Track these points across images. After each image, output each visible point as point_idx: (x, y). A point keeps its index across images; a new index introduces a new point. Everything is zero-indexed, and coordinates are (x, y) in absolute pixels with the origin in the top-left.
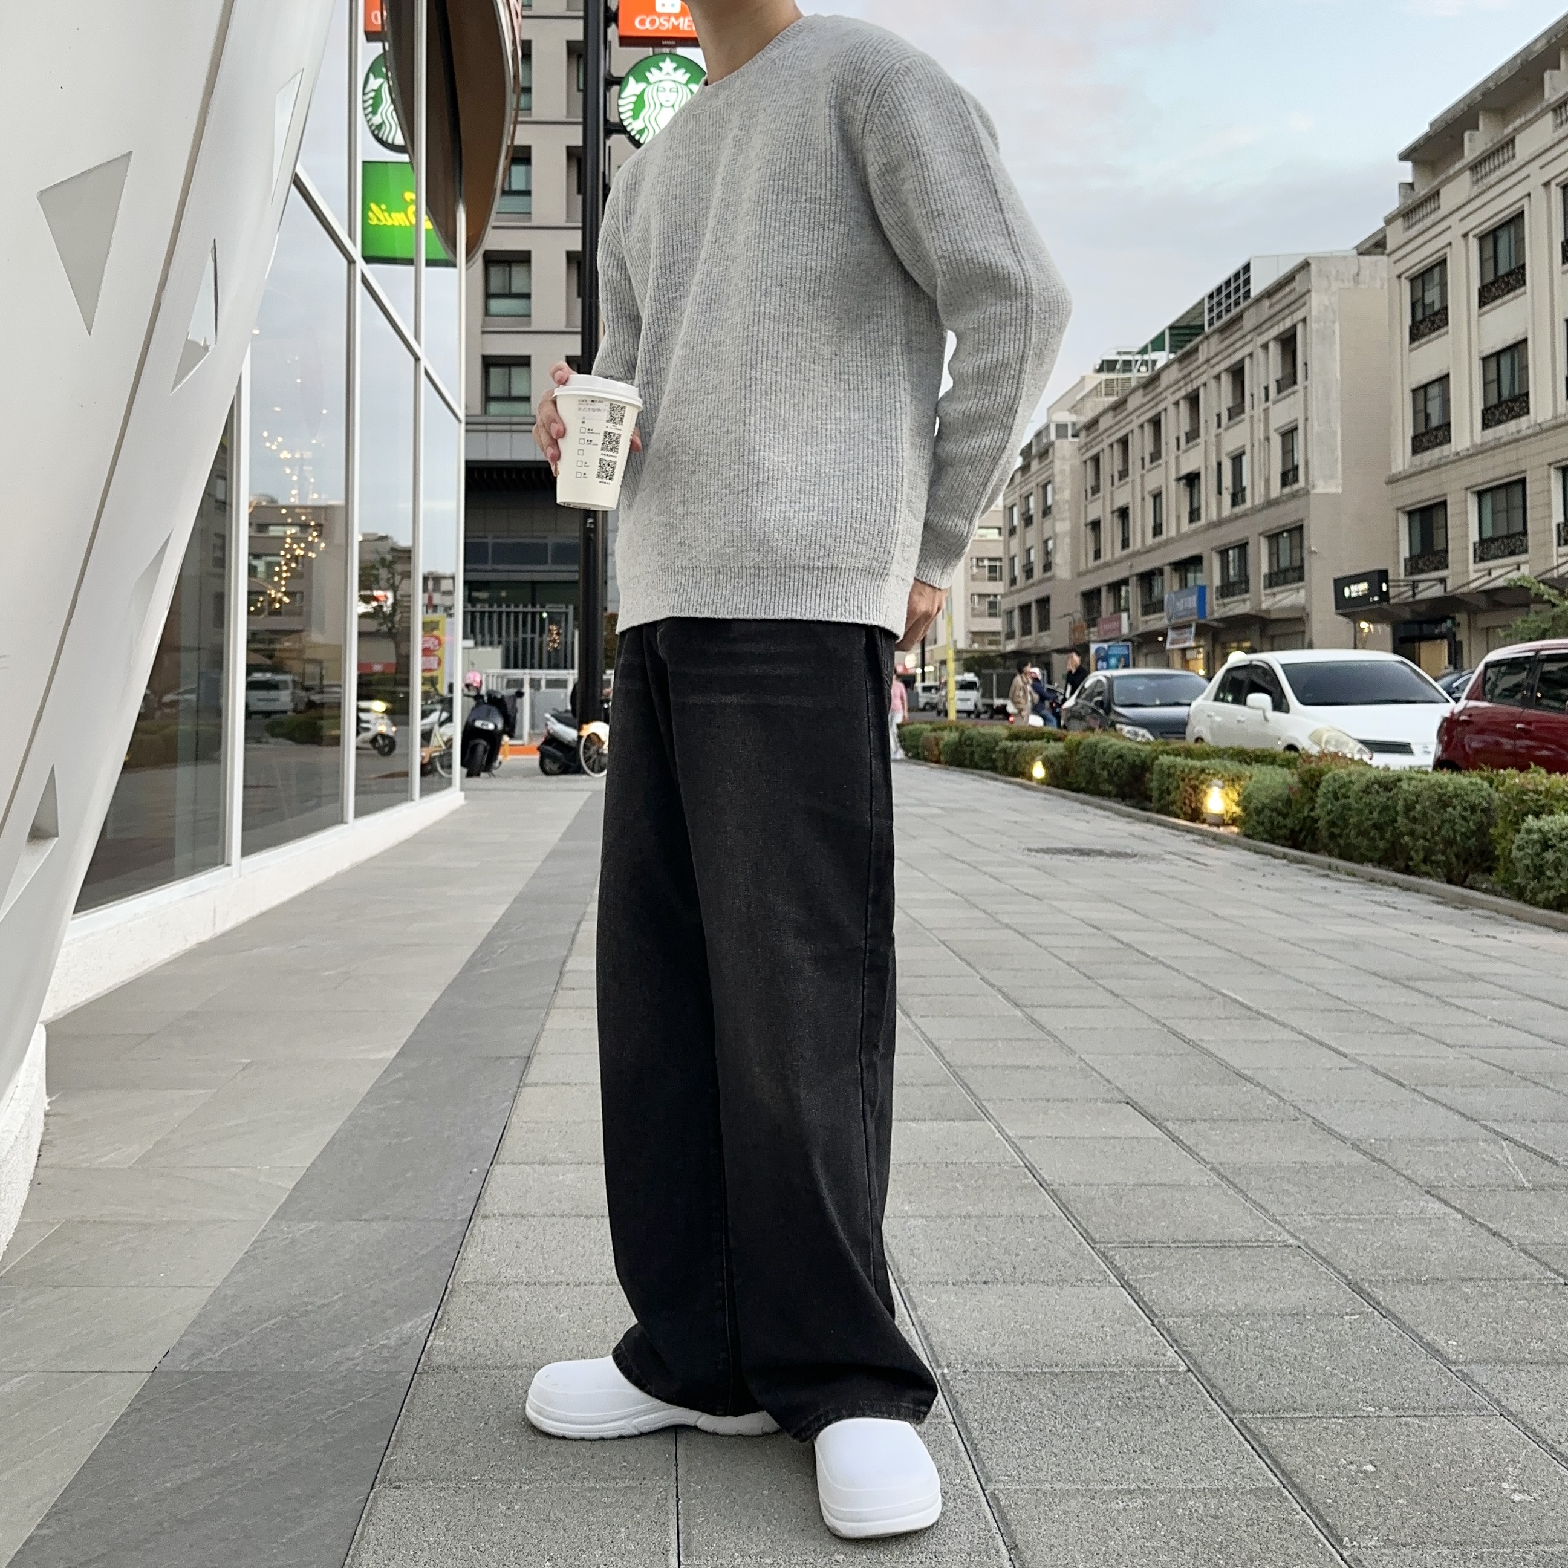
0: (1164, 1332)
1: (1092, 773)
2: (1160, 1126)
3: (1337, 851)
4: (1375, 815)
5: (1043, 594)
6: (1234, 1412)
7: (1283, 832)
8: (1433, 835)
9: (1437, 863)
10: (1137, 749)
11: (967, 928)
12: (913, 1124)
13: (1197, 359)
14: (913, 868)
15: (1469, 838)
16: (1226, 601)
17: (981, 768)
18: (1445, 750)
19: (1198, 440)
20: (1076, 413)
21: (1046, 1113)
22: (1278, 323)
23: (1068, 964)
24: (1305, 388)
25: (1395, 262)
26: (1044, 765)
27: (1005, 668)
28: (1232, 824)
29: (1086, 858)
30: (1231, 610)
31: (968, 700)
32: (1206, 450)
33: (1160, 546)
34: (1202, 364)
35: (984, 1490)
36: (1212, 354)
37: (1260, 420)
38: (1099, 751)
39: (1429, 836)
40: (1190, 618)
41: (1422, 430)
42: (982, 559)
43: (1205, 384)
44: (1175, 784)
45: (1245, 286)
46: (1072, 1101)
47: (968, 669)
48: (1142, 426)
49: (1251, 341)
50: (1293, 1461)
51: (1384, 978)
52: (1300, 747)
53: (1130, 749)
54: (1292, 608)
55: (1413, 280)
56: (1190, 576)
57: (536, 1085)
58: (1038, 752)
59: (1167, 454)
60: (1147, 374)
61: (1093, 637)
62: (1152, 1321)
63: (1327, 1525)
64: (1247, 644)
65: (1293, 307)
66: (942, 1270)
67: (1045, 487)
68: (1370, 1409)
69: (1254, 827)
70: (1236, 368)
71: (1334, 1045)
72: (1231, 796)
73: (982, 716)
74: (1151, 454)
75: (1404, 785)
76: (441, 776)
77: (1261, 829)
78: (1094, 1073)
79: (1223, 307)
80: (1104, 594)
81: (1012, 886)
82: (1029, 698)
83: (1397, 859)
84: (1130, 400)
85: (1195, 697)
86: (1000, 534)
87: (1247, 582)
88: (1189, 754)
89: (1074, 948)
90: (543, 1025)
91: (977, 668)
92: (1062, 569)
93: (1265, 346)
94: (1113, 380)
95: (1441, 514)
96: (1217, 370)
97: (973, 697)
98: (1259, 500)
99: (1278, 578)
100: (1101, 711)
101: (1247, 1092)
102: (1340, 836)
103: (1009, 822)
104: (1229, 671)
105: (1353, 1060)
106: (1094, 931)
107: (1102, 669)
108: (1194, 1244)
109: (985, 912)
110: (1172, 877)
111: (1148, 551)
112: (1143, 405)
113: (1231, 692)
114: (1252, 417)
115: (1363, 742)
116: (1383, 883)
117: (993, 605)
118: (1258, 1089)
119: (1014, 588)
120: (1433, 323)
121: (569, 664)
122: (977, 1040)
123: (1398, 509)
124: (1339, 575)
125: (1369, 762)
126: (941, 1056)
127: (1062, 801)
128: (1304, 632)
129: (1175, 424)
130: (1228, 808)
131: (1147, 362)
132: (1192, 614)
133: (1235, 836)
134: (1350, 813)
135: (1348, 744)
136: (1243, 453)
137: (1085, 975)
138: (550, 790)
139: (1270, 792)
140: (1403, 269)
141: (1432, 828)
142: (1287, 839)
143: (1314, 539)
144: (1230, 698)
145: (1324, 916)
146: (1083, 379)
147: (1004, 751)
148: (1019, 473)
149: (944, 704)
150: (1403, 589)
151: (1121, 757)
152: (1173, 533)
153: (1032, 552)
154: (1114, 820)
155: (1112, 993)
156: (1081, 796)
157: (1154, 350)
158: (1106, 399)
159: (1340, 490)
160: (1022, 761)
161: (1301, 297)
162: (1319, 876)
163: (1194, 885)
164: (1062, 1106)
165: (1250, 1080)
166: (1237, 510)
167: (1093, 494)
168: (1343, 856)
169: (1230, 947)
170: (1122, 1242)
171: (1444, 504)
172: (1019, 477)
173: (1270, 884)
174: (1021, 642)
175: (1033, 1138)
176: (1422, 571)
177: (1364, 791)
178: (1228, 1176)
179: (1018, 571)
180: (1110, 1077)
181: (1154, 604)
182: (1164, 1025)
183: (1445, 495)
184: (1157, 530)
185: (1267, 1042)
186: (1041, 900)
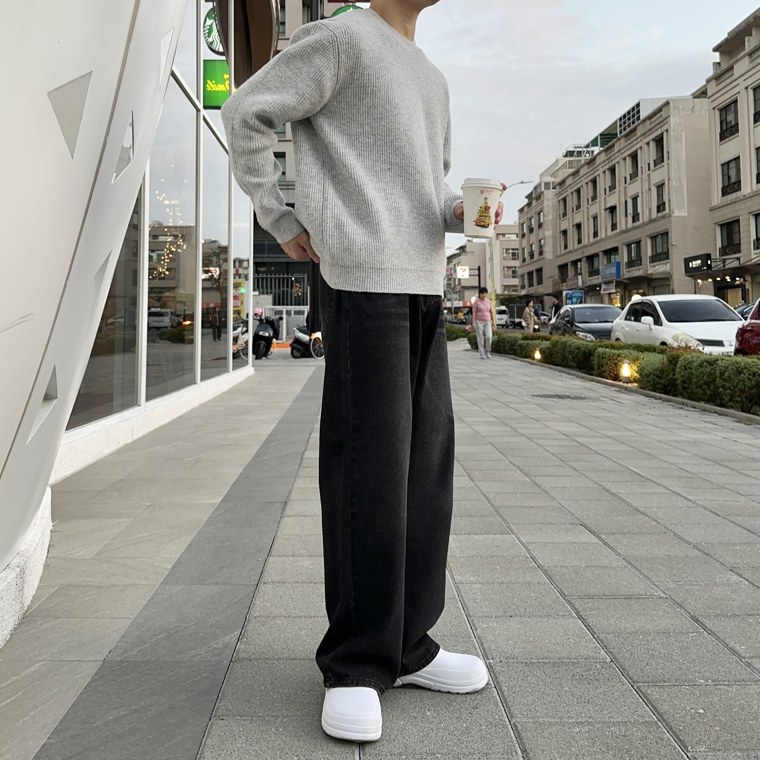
0: (599, 642)
1: (564, 356)
2: (598, 537)
3: (686, 395)
4: (705, 377)
5: (538, 267)
6: (634, 682)
7: (660, 386)
8: (734, 387)
9: (737, 401)
10: (586, 345)
11: (502, 436)
12: (476, 536)
13: (614, 150)
14: (476, 405)
15: (752, 389)
16: (630, 269)
17: (509, 354)
18: (740, 344)
19: (615, 190)
20: (554, 177)
21: (541, 530)
22: (654, 132)
23: (553, 454)
24: (668, 164)
25: (712, 102)
26: (540, 352)
27: (521, 303)
28: (635, 382)
29: (561, 400)
30: (633, 274)
31: (502, 319)
32: (619, 196)
33: (597, 242)
34: (617, 153)
35: (510, 722)
36: (622, 147)
37: (646, 180)
38: (568, 346)
39: (732, 388)
40: (613, 278)
41: (727, 184)
42: (509, 250)
43: (618, 162)
44: (605, 362)
45: (637, 114)
46: (553, 524)
47: (502, 304)
48: (587, 183)
49: (641, 141)
50: (664, 707)
51: (710, 460)
52: (668, 343)
53: (583, 345)
54: (664, 273)
55: (721, 110)
56: (612, 257)
57: (289, 516)
58: (537, 346)
59: (600, 197)
60: (589, 158)
61: (564, 288)
62: (593, 636)
63: (680, 740)
64: (641, 291)
65: (661, 124)
66: (489, 610)
67: (539, 214)
68: (702, 681)
69: (645, 384)
70: (634, 154)
71: (684, 495)
72: (634, 368)
73: (510, 327)
74: (592, 197)
75: (720, 363)
76: (243, 359)
77: (648, 384)
78: (565, 510)
79: (627, 124)
80: (569, 266)
81: (524, 414)
82: (533, 319)
83: (716, 399)
84: (581, 170)
85: (615, 319)
86: (517, 237)
87: (641, 260)
88: (613, 347)
89: (555, 446)
90: (293, 486)
91: (506, 303)
92: (548, 254)
93: (648, 144)
94: (572, 161)
95: (737, 225)
96: (624, 156)
97: (505, 318)
98: (646, 219)
99: (656, 258)
100: (569, 325)
101: (641, 519)
102: (688, 388)
103: (523, 381)
104: (632, 305)
105: (694, 503)
106: (565, 437)
107: (569, 304)
108: (615, 597)
109: (511, 428)
110: (604, 409)
111: (591, 245)
112: (588, 173)
113: (634, 316)
114: (642, 178)
115: (700, 341)
116: (709, 411)
117: (514, 272)
118: (647, 518)
119: (525, 264)
120: (731, 131)
121: (305, 303)
122: (507, 493)
123: (715, 223)
124: (687, 256)
125: (702, 351)
126: (489, 501)
127: (550, 370)
128: (669, 285)
129: (604, 182)
130: (632, 374)
131: (589, 151)
132: (614, 276)
133: (636, 388)
134: (693, 376)
135: (691, 341)
136: (638, 196)
137: (561, 460)
138: (296, 366)
139: (653, 366)
140: (716, 105)
141: (734, 384)
142: (662, 390)
143: (674, 239)
144: (633, 319)
145: (679, 429)
146: (557, 160)
147: (520, 345)
148: (527, 207)
150: (719, 263)
151: (578, 348)
152: (603, 236)
153: (533, 245)
154: (576, 380)
155: (575, 469)
156: (559, 368)
157: (592, 146)
158: (569, 170)
159: (686, 214)
160: (529, 350)
161: (666, 119)
162: (678, 408)
163: (615, 413)
164: (549, 527)
165: (643, 513)
166: (635, 224)
167: (563, 217)
168: (689, 398)
169: (633, 445)
170: (578, 596)
171: (738, 221)
172: (526, 209)
173: (653, 413)
174: (529, 291)
175: (535, 543)
176: (728, 254)
177: (699, 366)
178: (632, 562)
179: (526, 255)
180: (573, 512)
181: (595, 271)
182: (600, 485)
183: (739, 216)
184: (596, 235)
185: (651, 493)
186: (539, 421)
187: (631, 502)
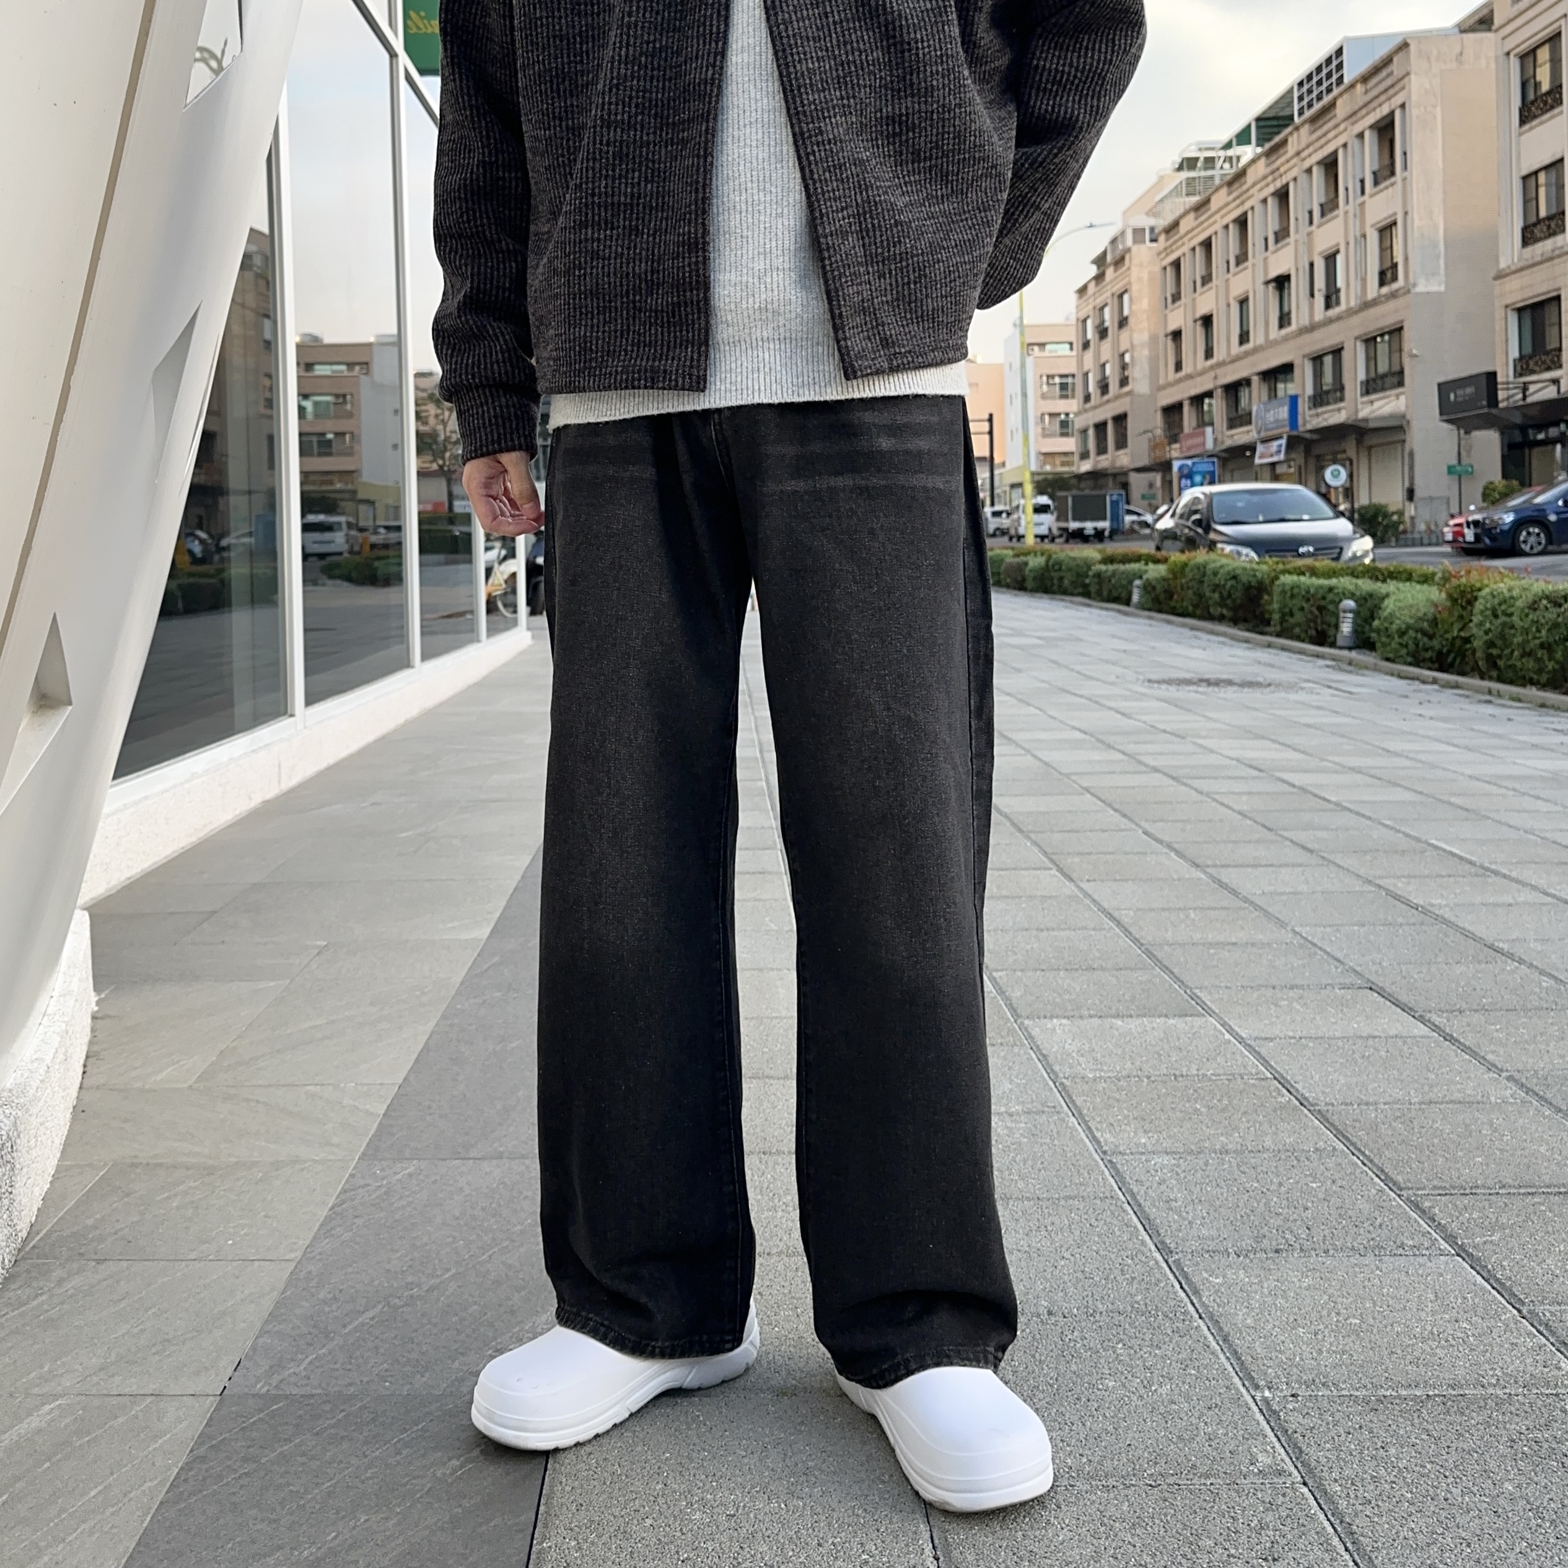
0: (1542, 1330)
1: (1201, 596)
2: (1421, 1019)
4: (1543, 633)
5: (1119, 411)
7: (1429, 654)
10: (1245, 569)
11: (1110, 773)
12: (1118, 1022)
13: (1286, 152)
14: (1028, 704)
16: (1320, 410)
17: (1072, 594)
19: (1288, 240)
20: (1155, 215)
21: (1276, 1005)
22: (1374, 109)
23: (1240, 813)
24: (1404, 179)
25: (1503, 39)
27: (1079, 489)
29: (1216, 689)
30: (1325, 420)
31: (1041, 524)
32: (1296, 250)
33: (1247, 354)
34: (1292, 158)
36: (1303, 145)
37: (1355, 216)
38: (1209, 572)
40: (1279, 431)
41: (1533, 219)
42: (1053, 377)
43: (1295, 179)
44: (1297, 605)
45: (1337, 71)
46: (1302, 987)
47: (1043, 492)
48: (1226, 227)
49: (1345, 130)
53: (1240, 569)
54: (1392, 416)
55: (1523, 57)
56: (1280, 386)
58: (1138, 575)
59: (1254, 256)
60: (1233, 170)
62: (1519, 1311)
64: (1343, 456)
65: (1391, 92)
67: (1121, 296)
69: (1396, 651)
70: (1328, 161)
73: (1057, 540)
74: (1236, 257)
76: (505, 617)
77: (1404, 651)
78: (1317, 950)
79: (1314, 95)
80: (1186, 408)
81: (1145, 722)
84: (1213, 199)
86: (1071, 349)
87: (1342, 388)
88: (1313, 572)
89: (1240, 794)
91: (1050, 490)
92: (1140, 384)
93: (1361, 136)
94: (1194, 179)
95: (1555, 309)
96: (1307, 163)
97: (1048, 521)
98: (1355, 301)
99: (1372, 386)
100: (1200, 530)
101: (1513, 971)
102: (1500, 657)
103: (1118, 651)
106: (1256, 773)
109: (1124, 753)
110: (1319, 708)
111: (1233, 361)
112: (1227, 204)
114: (1346, 213)
117: (1064, 424)
118: (1523, 967)
119: (1088, 406)
120: (1545, 103)
123: (1507, 307)
124: (1442, 379)
126: (1126, 931)
128: (1404, 441)
129: (1265, 222)
131: (1231, 158)
132: (1283, 426)
134: (1514, 631)
136: (1338, 252)
137: (1264, 826)
139: (1413, 611)
140: (1513, 45)
142: (1432, 662)
143: (1411, 341)
145: (1507, 748)
146: (1161, 179)
147: (1098, 575)
148: (1093, 283)
149: (1016, 529)
150: (1512, 392)
151: (1234, 577)
152: (1261, 340)
153: (1108, 367)
154: (1232, 646)
155: (1304, 848)
156: (1189, 621)
157: (1238, 144)
158: (1187, 200)
159: (1442, 288)
160: (1118, 585)
161: (1400, 80)
162: (1480, 701)
163: (1345, 715)
164: (1291, 994)
165: (1510, 956)
166: (1331, 313)
167: (1174, 301)
168: (1500, 680)
169: (1420, 789)
170: (1435, 1188)
171: (1558, 298)
172: (1092, 288)
173: (1432, 713)
174: (1097, 462)
175: (1271, 1040)
176: (1533, 372)
177: (1530, 608)
178: (1536, 1089)
179: (1092, 388)
180: (1339, 955)
181: (1241, 417)
182: (1380, 887)
183: (1559, 289)
184: (1244, 338)
185: (1510, 905)
186: (1183, 738)
187: (1471, 928)
